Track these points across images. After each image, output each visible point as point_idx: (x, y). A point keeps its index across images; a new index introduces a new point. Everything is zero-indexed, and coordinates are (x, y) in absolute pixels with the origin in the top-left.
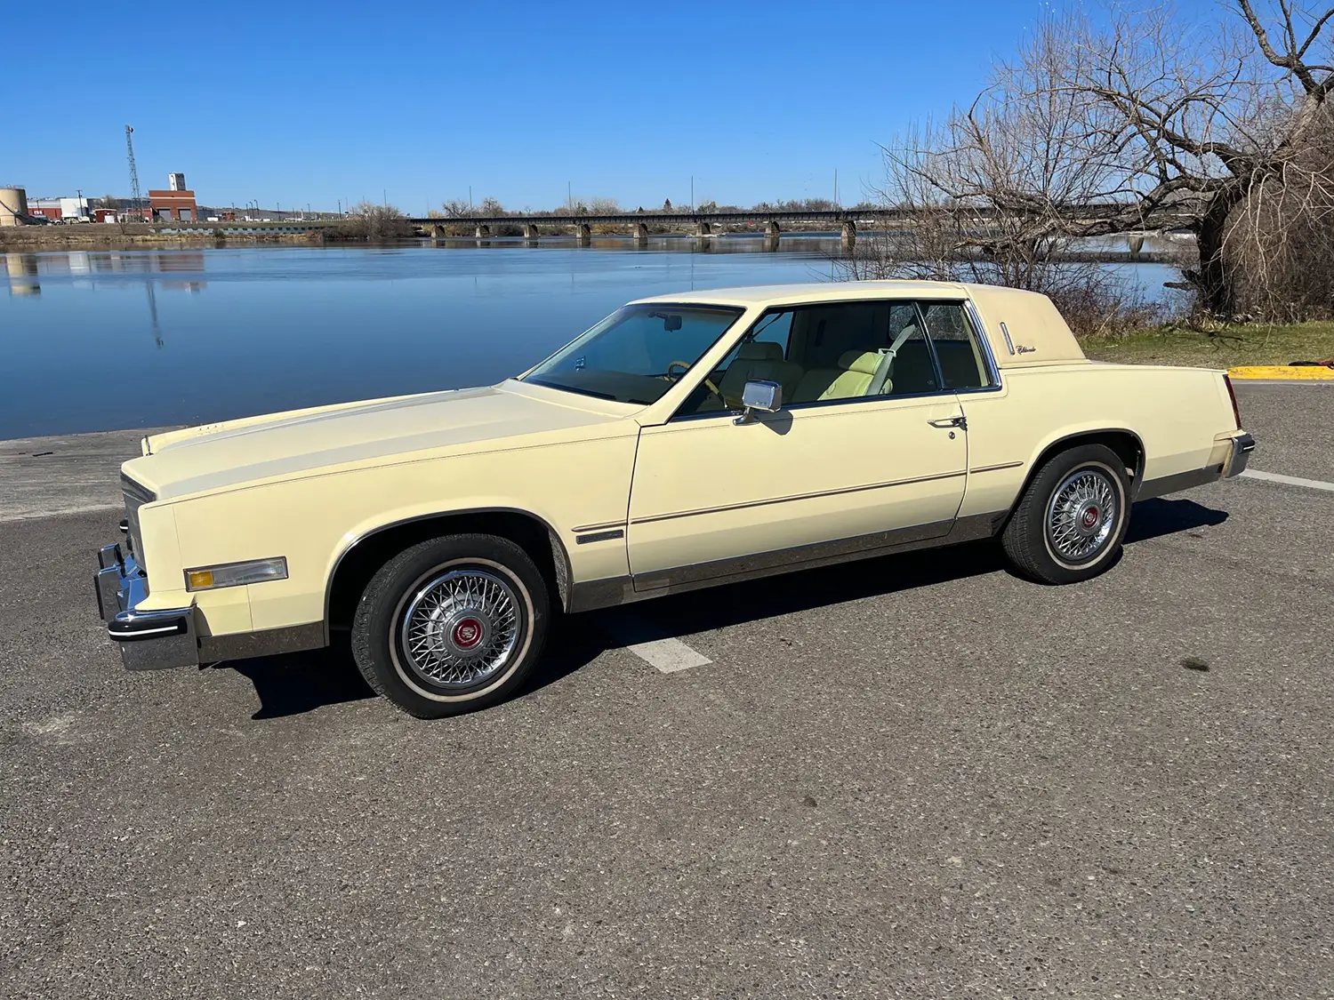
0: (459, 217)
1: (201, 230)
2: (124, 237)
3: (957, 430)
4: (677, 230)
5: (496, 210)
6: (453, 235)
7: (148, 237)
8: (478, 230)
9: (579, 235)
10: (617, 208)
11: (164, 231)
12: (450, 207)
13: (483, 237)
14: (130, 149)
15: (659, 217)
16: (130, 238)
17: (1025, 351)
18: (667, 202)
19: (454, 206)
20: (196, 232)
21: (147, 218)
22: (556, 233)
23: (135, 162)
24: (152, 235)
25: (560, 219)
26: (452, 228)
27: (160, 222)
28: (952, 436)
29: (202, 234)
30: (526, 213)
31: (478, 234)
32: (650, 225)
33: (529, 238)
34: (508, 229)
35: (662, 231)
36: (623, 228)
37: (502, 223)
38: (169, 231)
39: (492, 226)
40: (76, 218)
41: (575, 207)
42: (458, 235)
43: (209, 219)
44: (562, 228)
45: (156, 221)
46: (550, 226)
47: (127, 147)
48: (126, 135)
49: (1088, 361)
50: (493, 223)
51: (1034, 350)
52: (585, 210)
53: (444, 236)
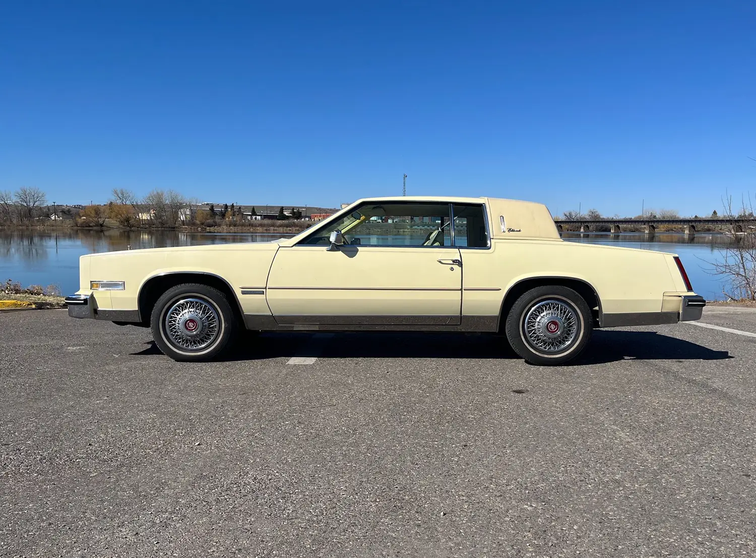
0: (572, 220)
1: (431, 227)
2: (395, 230)
3: (456, 267)
4: (721, 229)
5: (596, 217)
6: (568, 230)
7: (406, 230)
8: (582, 228)
9: (647, 232)
10: (677, 216)
11: (414, 227)
12: (568, 214)
13: (585, 232)
14: (404, 185)
15: (708, 221)
16: (398, 230)
17: (513, 231)
18: (715, 212)
19: (570, 214)
20: (428, 228)
21: (408, 221)
22: (633, 230)
23: (406, 192)
24: (408, 229)
25: (638, 222)
26: (567, 226)
27: (413, 223)
28: (452, 269)
29: (431, 229)
30: (615, 218)
31: (582, 230)
32: (699, 226)
33: (614, 233)
34: (602, 227)
35: (709, 230)
36: (680, 228)
37: (598, 224)
38: (416, 227)
39: (592, 226)
40: (376, 221)
41: (648, 215)
42: (571, 230)
43: (437, 222)
44: (637, 227)
45: (411, 222)
46: (629, 226)
47: (403, 184)
48: (403, 179)
49: (562, 240)
50: (592, 224)
51: (520, 231)
52: (655, 217)
53: (562, 231)
